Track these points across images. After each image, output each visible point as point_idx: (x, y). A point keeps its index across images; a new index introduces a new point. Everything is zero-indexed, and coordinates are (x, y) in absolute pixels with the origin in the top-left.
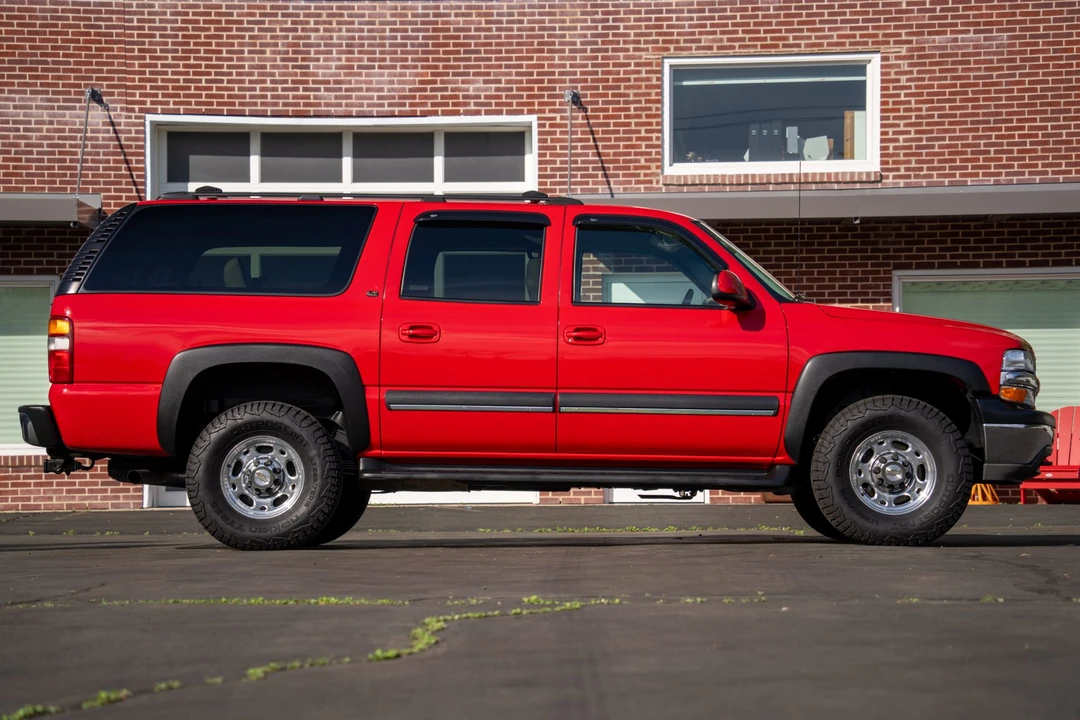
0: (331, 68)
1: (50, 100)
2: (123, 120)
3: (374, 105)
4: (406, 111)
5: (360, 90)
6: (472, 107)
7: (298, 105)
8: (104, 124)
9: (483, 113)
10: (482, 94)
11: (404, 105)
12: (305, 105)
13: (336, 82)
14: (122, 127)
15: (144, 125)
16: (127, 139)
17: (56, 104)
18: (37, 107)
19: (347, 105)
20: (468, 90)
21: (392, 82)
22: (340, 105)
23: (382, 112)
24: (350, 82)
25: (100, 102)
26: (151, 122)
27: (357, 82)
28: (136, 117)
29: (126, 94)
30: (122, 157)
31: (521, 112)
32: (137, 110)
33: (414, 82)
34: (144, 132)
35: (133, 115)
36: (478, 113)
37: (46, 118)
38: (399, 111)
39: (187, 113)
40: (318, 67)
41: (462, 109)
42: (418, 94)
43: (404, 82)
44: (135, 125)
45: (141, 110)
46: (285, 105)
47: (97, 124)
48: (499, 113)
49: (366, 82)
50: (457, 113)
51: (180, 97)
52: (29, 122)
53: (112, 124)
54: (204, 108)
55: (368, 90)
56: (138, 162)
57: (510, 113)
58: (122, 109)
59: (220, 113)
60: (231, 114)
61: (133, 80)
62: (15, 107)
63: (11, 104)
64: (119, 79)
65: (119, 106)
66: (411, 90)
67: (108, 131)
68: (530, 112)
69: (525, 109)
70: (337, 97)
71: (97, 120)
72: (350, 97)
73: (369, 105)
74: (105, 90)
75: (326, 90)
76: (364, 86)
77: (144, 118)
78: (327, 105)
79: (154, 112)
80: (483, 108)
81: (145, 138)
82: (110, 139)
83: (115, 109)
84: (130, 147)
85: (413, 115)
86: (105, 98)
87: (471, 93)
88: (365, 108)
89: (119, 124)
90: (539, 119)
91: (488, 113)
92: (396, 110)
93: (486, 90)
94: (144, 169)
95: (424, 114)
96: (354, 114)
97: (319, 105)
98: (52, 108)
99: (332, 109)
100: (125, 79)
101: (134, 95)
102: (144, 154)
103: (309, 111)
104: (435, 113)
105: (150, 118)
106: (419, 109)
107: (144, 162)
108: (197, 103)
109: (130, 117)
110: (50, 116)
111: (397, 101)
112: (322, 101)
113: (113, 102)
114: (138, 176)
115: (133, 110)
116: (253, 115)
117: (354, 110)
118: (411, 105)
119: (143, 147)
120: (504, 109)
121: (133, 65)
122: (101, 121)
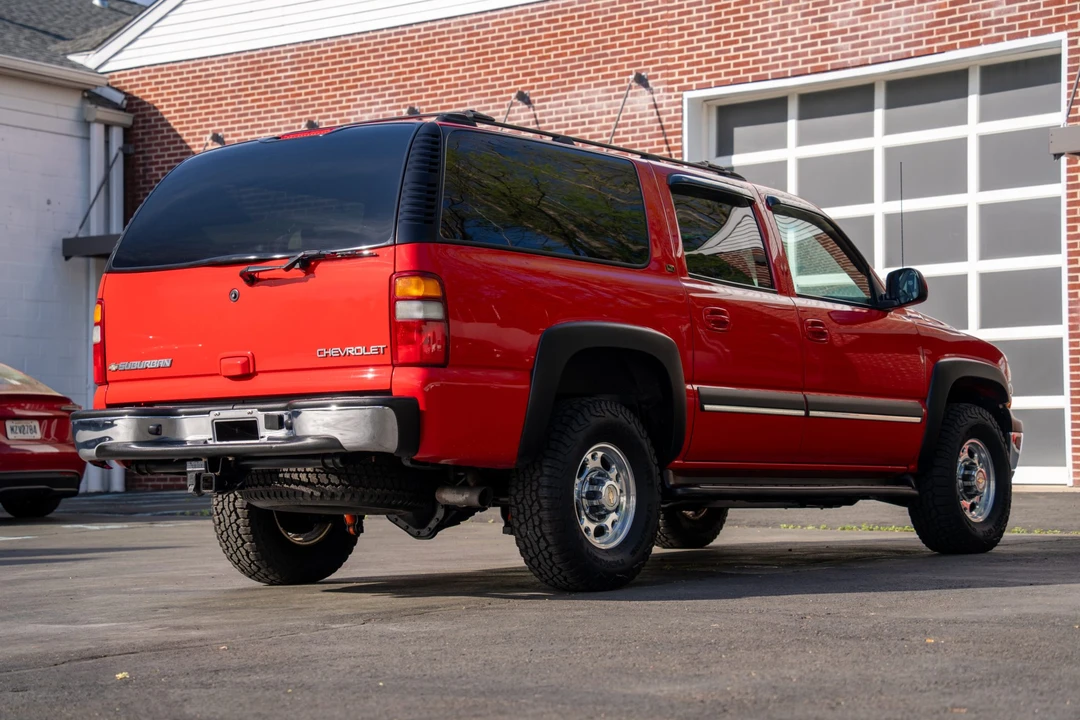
0: (848, 16)
1: (608, 91)
2: (664, 101)
3: (890, 49)
4: (923, 50)
5: (876, 34)
6: (994, 34)
7: (816, 60)
8: (650, 107)
9: (1005, 38)
10: (1005, 17)
11: (920, 43)
12: (823, 59)
13: (853, 30)
14: (664, 108)
15: (681, 103)
16: (668, 119)
17: (612, 94)
18: (600, 99)
19: (864, 53)
20: (989, 15)
21: (908, 20)
22: (855, 54)
23: (898, 54)
24: (866, 28)
25: (646, 86)
26: (689, 100)
27: (874, 26)
28: (676, 97)
29: (668, 75)
30: (663, 139)
31: (1048, 31)
32: (676, 89)
33: (931, 16)
34: (682, 110)
35: (672, 94)
36: (999, 39)
37: (605, 109)
38: (916, 51)
39: (719, 85)
40: (835, 17)
41: (981, 38)
42: (935, 29)
43: (921, 18)
44: (674, 104)
45: (680, 89)
46: (805, 62)
47: (644, 109)
48: (1023, 35)
49: (883, 25)
50: (976, 43)
51: (713, 70)
52: (592, 115)
53: (656, 106)
54: (731, 78)
55: (884, 33)
56: (676, 141)
57: (1035, 33)
58: (664, 90)
59: (744, 81)
60: (756, 80)
61: (673, 60)
62: (583, 102)
63: (579, 99)
64: (663, 61)
65: (661, 87)
66: (928, 26)
67: (652, 114)
68: (1059, 29)
69: (1054, 26)
70: (853, 46)
71: (643, 105)
72: (866, 44)
73: (885, 50)
74: (651, 73)
75: (844, 40)
76: (880, 29)
77: (682, 96)
78: (844, 56)
79: (688, 88)
80: (1005, 33)
81: (682, 117)
82: (654, 122)
83: (658, 91)
84: (669, 127)
85: (930, 53)
86: (650, 82)
87: (993, 17)
88: (881, 54)
89: (661, 106)
90: (1070, 35)
91: (1011, 37)
92: (912, 50)
93: (1009, 11)
94: (681, 148)
95: (942, 50)
96: (870, 62)
97: (836, 57)
98: (610, 98)
99: (849, 60)
100: (667, 60)
101: (673, 75)
102: (681, 133)
103: (826, 66)
104: (953, 47)
105: (687, 95)
106: (935, 45)
107: (681, 140)
108: (727, 74)
109: (670, 97)
110: (609, 106)
111: (913, 40)
112: (839, 53)
113: (657, 84)
114: (677, 155)
115: (672, 90)
116: (776, 77)
117: (870, 57)
118: (928, 42)
119: (681, 125)
120: (1029, 30)
121: (673, 45)
122: (647, 105)
